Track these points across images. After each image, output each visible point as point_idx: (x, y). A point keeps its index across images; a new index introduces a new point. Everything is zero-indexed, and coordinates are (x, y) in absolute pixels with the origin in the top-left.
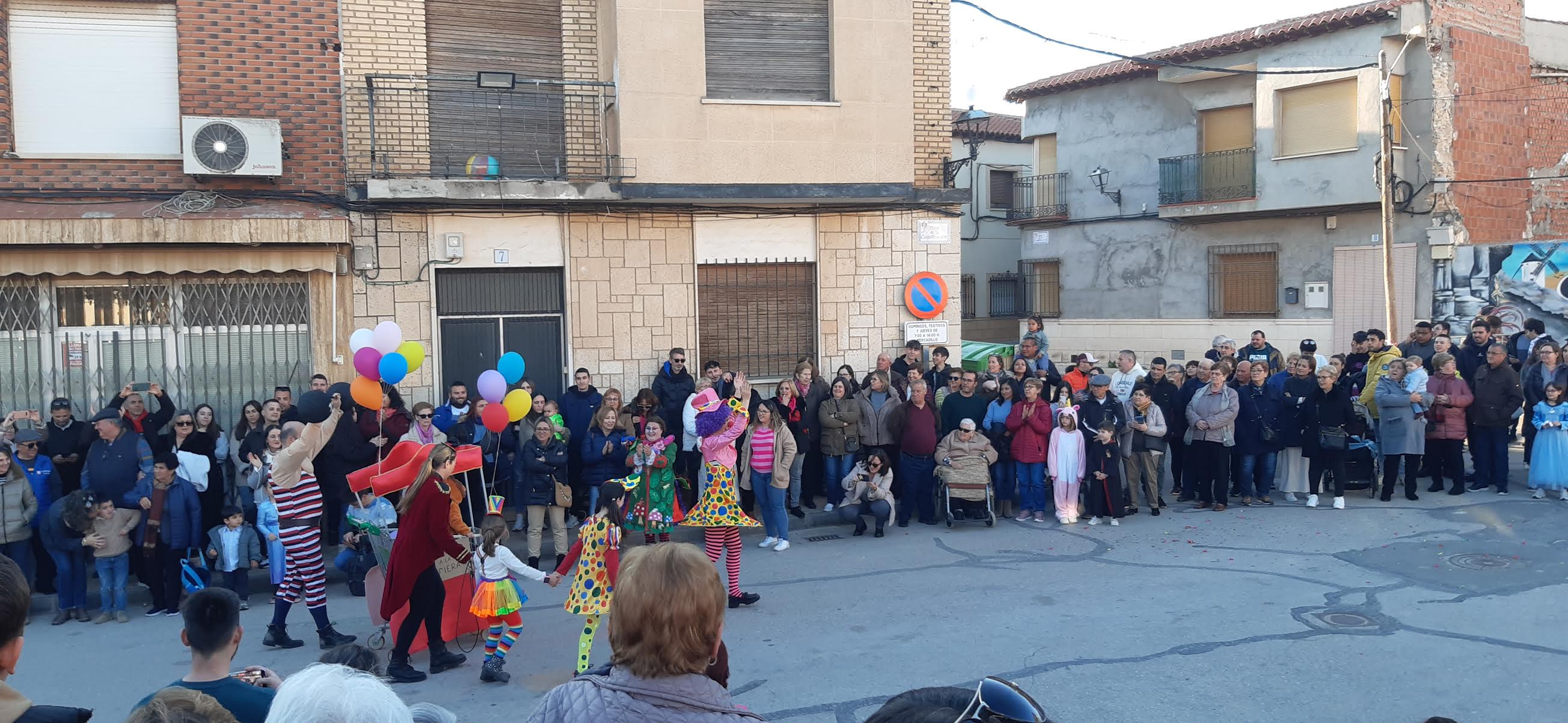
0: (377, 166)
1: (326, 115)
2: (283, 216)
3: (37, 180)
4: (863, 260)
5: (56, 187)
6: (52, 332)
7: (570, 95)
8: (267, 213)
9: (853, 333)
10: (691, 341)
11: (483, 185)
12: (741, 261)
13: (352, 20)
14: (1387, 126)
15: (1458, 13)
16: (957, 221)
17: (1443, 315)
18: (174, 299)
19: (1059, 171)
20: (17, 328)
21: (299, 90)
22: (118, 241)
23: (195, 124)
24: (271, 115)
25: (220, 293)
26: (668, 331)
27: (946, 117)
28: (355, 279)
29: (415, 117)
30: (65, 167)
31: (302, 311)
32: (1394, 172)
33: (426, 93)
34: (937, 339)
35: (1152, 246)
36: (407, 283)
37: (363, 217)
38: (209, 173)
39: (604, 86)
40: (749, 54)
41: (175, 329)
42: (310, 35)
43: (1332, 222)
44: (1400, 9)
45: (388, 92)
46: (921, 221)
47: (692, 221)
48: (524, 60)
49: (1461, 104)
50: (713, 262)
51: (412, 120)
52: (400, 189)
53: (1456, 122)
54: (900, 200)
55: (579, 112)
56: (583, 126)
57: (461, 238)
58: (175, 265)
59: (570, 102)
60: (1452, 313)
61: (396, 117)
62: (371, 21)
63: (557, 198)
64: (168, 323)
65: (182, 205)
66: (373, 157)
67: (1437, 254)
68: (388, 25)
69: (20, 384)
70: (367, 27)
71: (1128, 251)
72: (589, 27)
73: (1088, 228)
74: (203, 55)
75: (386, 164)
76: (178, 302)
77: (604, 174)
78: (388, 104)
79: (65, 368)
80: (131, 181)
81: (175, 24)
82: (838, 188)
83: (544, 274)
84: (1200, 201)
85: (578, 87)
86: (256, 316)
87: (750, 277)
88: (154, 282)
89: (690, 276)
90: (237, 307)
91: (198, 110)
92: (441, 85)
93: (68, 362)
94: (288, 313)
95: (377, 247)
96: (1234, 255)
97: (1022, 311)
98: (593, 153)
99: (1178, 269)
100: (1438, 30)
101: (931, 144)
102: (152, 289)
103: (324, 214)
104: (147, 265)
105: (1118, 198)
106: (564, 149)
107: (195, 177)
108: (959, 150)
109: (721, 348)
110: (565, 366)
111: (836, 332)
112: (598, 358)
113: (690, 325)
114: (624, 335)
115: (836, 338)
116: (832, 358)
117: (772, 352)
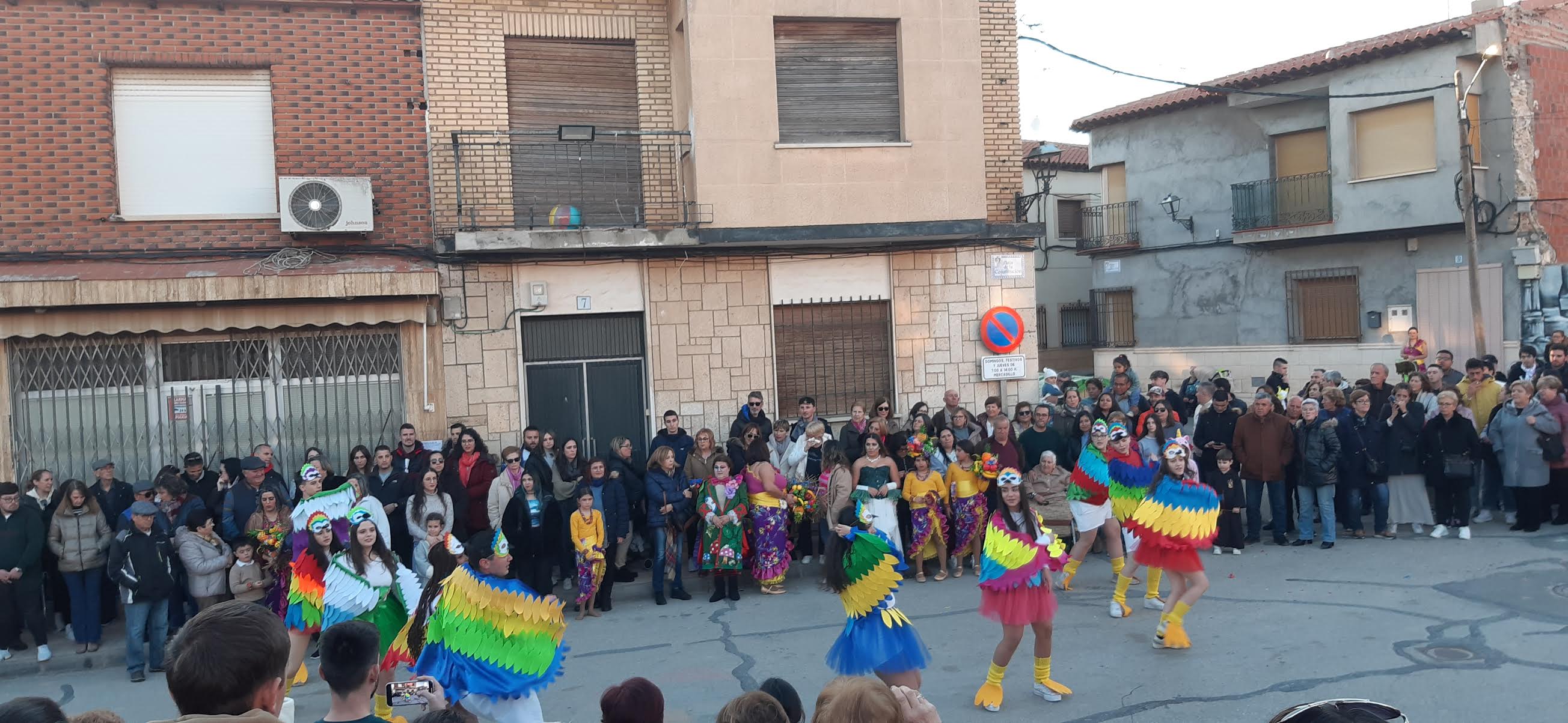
0: (464, 219)
1: (413, 171)
2: (377, 270)
3: (141, 241)
4: (938, 296)
5: (160, 247)
6: (158, 387)
7: (648, 145)
8: (361, 268)
9: (930, 369)
10: (769, 381)
11: (565, 234)
12: (816, 301)
13: (436, 79)
14: (1465, 147)
15: (1534, 30)
16: (1031, 255)
17: (1532, 336)
18: (273, 352)
19: (1130, 199)
20: (125, 384)
21: (387, 148)
22: (220, 298)
23: (290, 184)
24: (362, 173)
25: (316, 346)
26: (746, 372)
27: (1017, 153)
28: (444, 330)
29: (499, 171)
30: (168, 228)
31: (394, 361)
32: (1476, 192)
33: (509, 147)
34: (1014, 374)
35: (1227, 273)
36: (494, 331)
37: (451, 268)
38: (305, 230)
39: (680, 135)
40: (819, 98)
41: (274, 381)
42: (397, 94)
43: (1413, 244)
44: (1473, 27)
45: (472, 147)
46: (995, 256)
47: (767, 263)
48: (602, 112)
49: (1541, 122)
50: (789, 302)
51: (496, 173)
52: (488, 240)
53: (1537, 141)
54: (972, 236)
55: (656, 160)
56: (660, 174)
57: (545, 286)
58: (273, 320)
59: (648, 151)
60: (1542, 333)
61: (480, 171)
62: (455, 80)
63: (637, 245)
64: (268, 375)
65: (279, 263)
66: (460, 211)
67: (1524, 274)
68: (470, 82)
69: (128, 438)
70: (451, 86)
71: (1202, 278)
72: (663, 78)
73: (1161, 256)
74: (296, 117)
75: (473, 217)
76: (276, 355)
77: (682, 220)
78: (473, 159)
79: (171, 422)
80: (232, 240)
81: (269, 88)
82: (911, 226)
83: (625, 319)
84: (1275, 226)
85: (655, 137)
86: (351, 367)
87: (826, 316)
88: (254, 337)
89: (767, 316)
90: (333, 358)
91: (293, 171)
92: (523, 139)
93: (174, 415)
94: (381, 363)
95: (465, 297)
96: (1312, 280)
97: (1096, 342)
98: (671, 200)
99: (1255, 295)
100: (1513, 48)
101: (1002, 180)
102: (252, 343)
103: (415, 267)
104: (247, 321)
105: (1190, 225)
106: (642, 197)
107: (292, 234)
108: (1029, 184)
109: (798, 387)
110: (647, 408)
111: (912, 369)
112: (679, 399)
113: (768, 365)
114: (703, 376)
115: (912, 374)
116: (909, 394)
117: (849, 390)
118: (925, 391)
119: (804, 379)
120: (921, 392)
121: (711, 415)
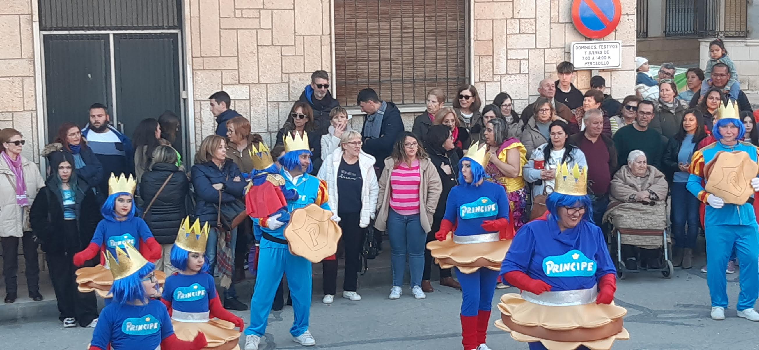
9: (512, 54)
10: (326, 63)
26: (300, 51)
34: (608, 62)
97: (702, 30)
109: (359, 72)
110: (184, 90)
111: (492, 54)
112: (221, 81)
113: (325, 45)
114: (250, 55)
115: (492, 60)
116: (487, 84)
117: (418, 76)
118: (506, 80)
119: (367, 63)
120: (500, 81)
121: (258, 100)
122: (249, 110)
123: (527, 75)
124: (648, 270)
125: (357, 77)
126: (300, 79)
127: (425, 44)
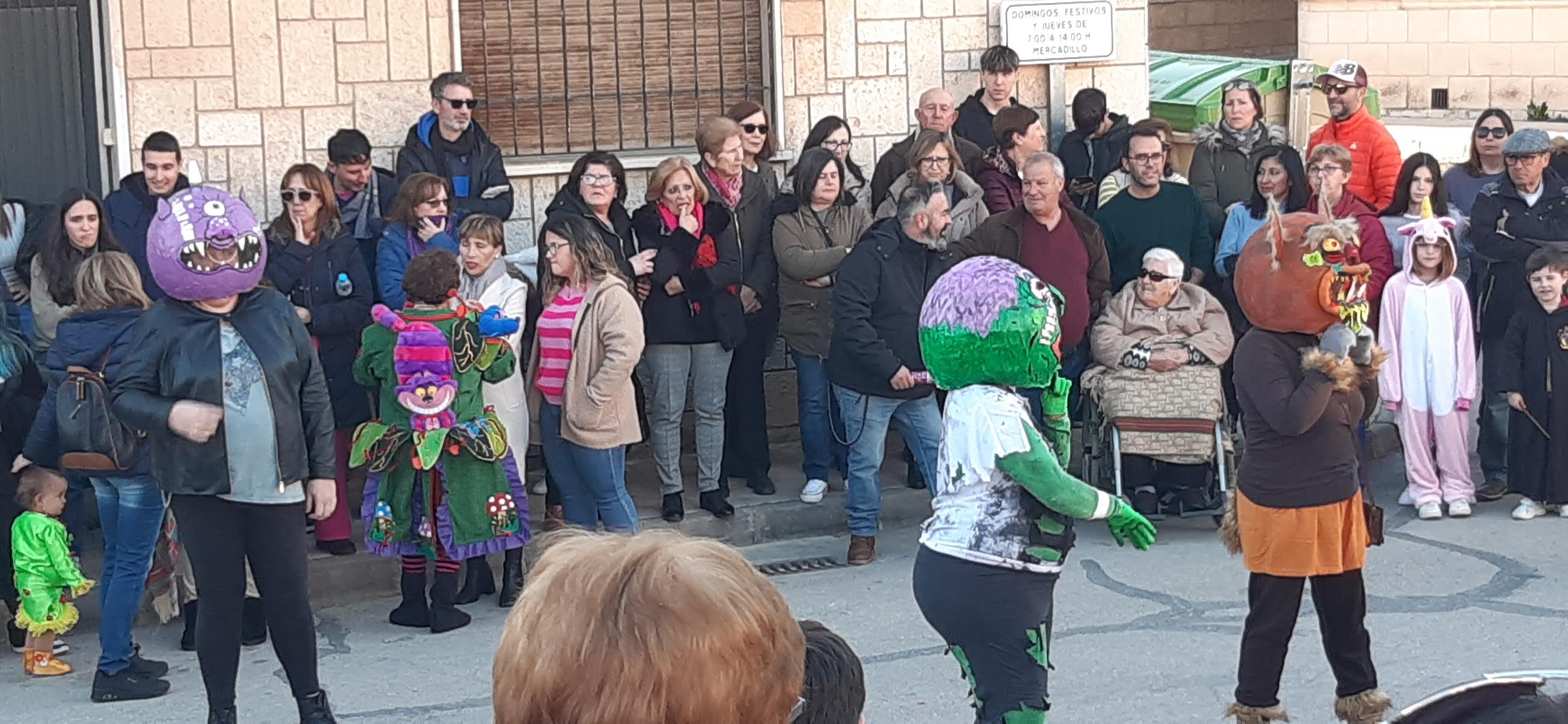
9: (867, 32)
26: (378, 31)
34: (1085, 48)
110: (107, 125)
111: (822, 32)
112: (193, 104)
113: (436, 16)
114: (261, 41)
115: (822, 46)
116: (812, 99)
117: (653, 86)
118: (855, 91)
119: (535, 56)
120: (844, 94)
121: (284, 147)
122: (261, 170)
123: (904, 79)
124: (1183, 514)
125: (513, 90)
126: (379, 95)
127: (668, 12)
